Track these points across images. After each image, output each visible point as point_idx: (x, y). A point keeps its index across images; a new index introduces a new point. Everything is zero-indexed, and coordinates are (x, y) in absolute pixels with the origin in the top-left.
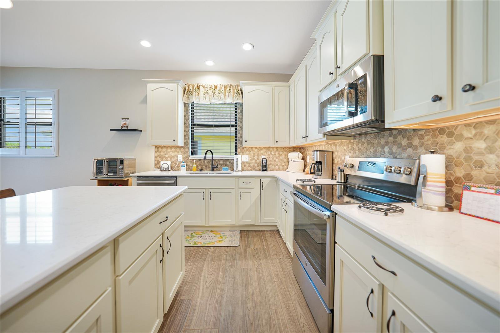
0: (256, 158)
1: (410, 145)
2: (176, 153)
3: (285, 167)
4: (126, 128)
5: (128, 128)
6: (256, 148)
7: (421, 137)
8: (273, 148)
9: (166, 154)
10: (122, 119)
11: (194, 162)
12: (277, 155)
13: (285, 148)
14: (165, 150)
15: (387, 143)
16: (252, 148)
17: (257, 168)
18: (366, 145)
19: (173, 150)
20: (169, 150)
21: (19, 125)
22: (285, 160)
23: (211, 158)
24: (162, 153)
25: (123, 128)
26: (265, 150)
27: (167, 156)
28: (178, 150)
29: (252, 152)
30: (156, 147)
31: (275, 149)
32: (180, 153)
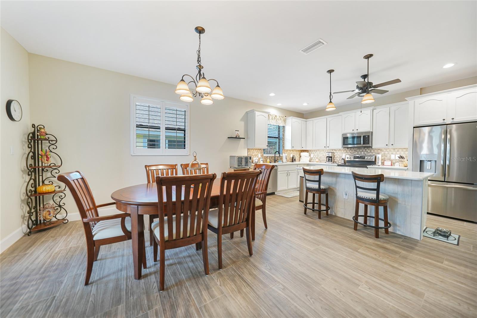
0: (289, 155)
1: (371, 152)
2: (257, 153)
3: (299, 160)
4: (238, 137)
5: (240, 137)
6: (289, 150)
7: (374, 150)
8: (295, 150)
9: (253, 153)
10: (236, 131)
11: (268, 158)
12: (296, 154)
13: (299, 150)
14: (252, 150)
15: (363, 151)
16: (287, 150)
17: (289, 161)
18: (353, 151)
19: (256, 151)
20: (254, 151)
21: (160, 129)
22: (299, 156)
23: (274, 156)
24: (251, 153)
25: (237, 137)
26: (292, 151)
27: (253, 154)
28: (258, 151)
29: (287, 152)
30: (248, 149)
31: (295, 151)
32: (259, 153)
